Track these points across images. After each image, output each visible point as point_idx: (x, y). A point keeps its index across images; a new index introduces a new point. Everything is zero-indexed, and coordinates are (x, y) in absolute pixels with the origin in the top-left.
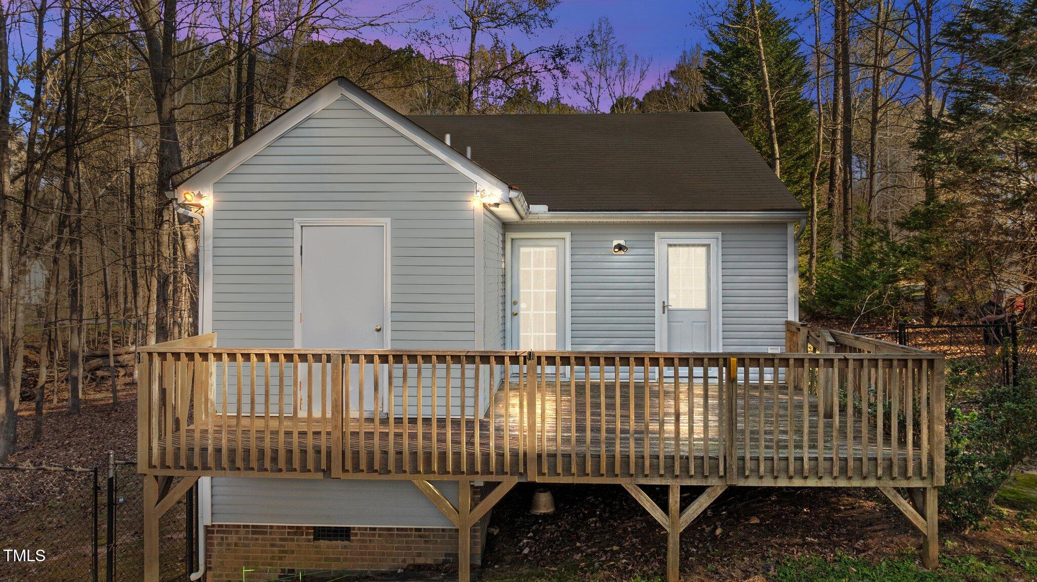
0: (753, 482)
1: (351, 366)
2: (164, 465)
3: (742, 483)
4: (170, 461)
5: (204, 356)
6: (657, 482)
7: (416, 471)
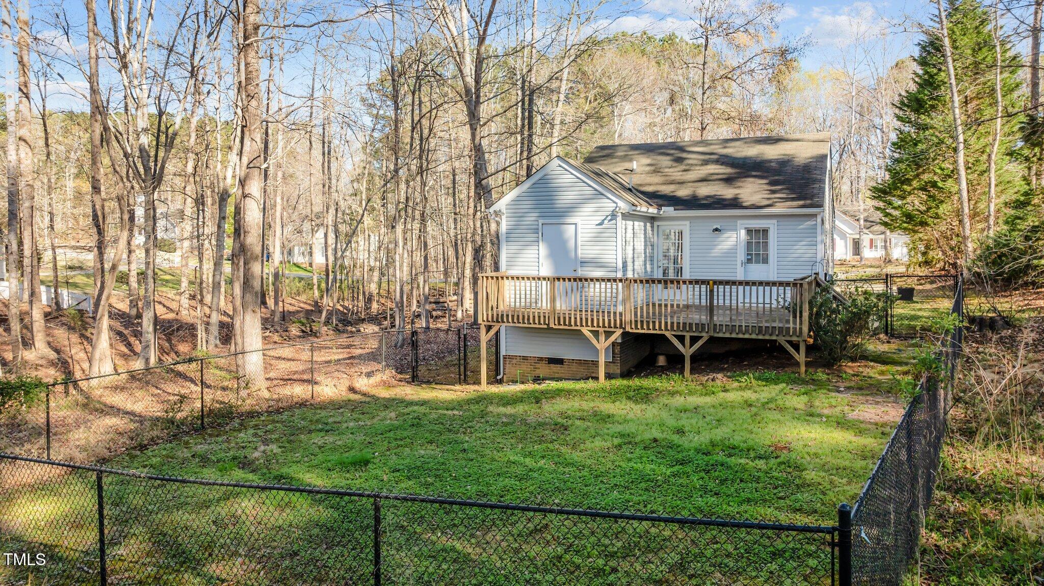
0: (721, 335)
1: (557, 283)
2: (488, 321)
3: (716, 335)
4: (490, 319)
5: (502, 278)
6: (680, 333)
7: (582, 326)
